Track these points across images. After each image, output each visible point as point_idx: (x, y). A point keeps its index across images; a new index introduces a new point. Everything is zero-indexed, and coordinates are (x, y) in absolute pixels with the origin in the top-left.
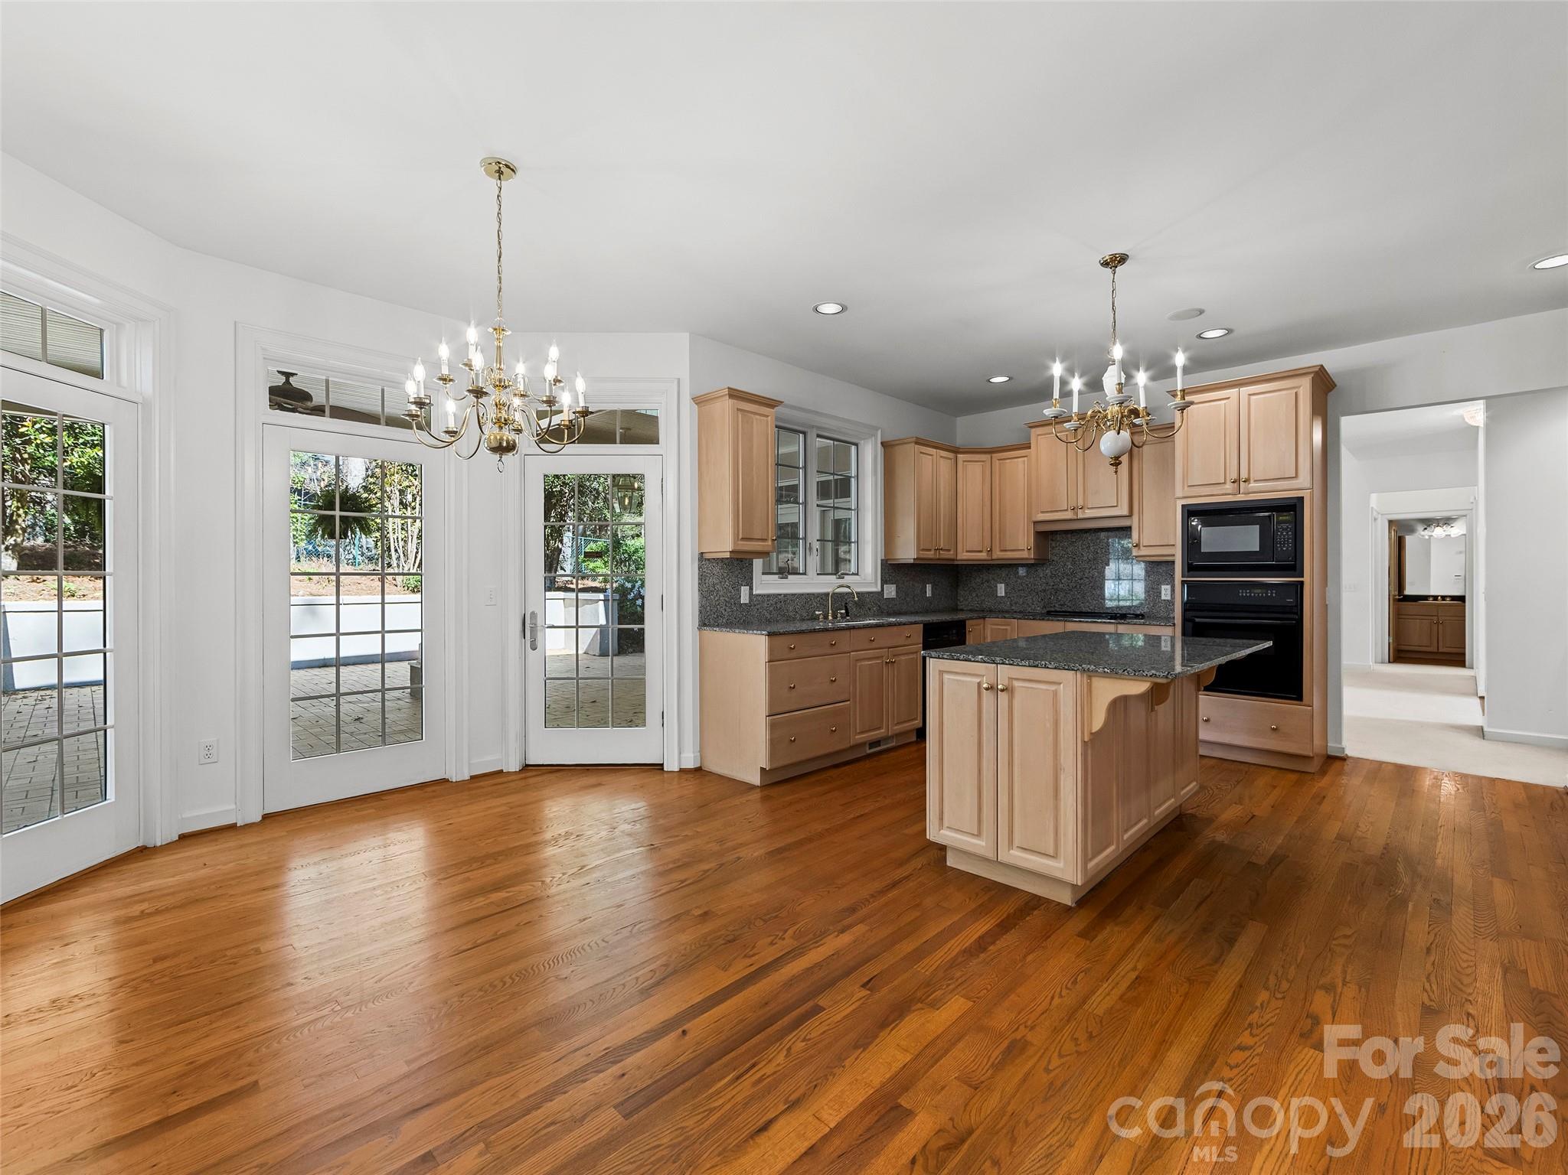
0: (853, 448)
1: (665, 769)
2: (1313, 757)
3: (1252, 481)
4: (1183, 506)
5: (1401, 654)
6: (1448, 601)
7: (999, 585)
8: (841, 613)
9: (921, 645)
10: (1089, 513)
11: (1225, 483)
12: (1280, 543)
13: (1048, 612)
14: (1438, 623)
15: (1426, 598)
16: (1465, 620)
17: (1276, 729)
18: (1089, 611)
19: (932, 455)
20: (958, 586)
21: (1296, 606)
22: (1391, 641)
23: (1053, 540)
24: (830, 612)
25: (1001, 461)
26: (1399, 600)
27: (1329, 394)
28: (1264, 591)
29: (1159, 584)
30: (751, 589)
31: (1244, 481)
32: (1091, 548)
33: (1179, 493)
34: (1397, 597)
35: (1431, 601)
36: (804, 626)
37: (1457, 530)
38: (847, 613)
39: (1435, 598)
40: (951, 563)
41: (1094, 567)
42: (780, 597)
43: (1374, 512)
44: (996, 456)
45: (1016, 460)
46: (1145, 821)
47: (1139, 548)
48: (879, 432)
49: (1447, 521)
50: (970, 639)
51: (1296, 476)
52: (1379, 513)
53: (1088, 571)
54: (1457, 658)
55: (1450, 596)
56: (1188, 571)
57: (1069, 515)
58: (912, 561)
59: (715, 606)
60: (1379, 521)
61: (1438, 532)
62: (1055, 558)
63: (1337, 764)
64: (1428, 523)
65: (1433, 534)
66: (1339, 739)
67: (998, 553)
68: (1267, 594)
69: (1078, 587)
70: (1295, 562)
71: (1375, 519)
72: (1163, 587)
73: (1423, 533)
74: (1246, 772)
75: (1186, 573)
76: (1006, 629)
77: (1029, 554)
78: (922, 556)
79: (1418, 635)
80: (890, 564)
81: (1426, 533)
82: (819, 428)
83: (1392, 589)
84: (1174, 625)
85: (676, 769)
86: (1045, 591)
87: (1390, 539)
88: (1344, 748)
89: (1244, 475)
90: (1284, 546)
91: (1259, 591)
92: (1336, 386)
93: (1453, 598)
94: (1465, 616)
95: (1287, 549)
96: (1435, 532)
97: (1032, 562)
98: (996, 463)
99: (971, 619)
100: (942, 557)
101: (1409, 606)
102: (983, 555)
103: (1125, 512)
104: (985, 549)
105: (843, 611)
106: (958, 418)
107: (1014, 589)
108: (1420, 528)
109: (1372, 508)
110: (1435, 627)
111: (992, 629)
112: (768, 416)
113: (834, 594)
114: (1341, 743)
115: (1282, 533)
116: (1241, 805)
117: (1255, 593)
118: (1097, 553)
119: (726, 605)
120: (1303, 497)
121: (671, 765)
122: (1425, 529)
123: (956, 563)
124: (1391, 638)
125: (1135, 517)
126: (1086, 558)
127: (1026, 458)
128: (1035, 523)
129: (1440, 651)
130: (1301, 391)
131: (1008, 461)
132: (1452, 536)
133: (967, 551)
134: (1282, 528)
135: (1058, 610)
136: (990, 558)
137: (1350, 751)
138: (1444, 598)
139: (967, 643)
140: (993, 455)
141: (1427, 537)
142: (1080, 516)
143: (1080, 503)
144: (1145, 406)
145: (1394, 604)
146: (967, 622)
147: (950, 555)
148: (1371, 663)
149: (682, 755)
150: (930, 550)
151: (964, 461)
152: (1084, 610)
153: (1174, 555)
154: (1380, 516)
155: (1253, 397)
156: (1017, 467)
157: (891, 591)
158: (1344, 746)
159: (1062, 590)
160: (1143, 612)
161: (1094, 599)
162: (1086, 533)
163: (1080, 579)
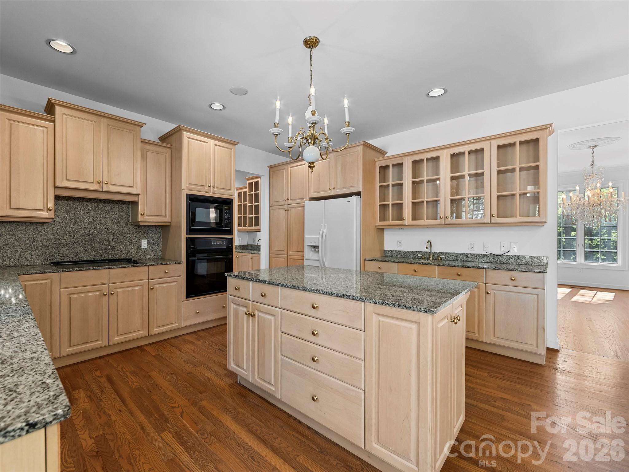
3: (216, 187)
10: (112, 188)
11: (205, 186)
13: (52, 263)
17: (225, 307)
18: (90, 259)
25: (12, 122)
29: (140, 239)
32: (92, 213)
41: (94, 227)
51: (230, 189)
53: (88, 230)
69: (80, 242)
72: (143, 241)
75: (189, 233)
77: (51, 214)
89: (213, 184)
98: (6, 122)
118: (96, 217)
125: (142, 196)
126: (87, 220)
135: (60, 261)
142: (105, 189)
143: (105, 180)
152: (85, 259)
155: (216, 146)
159: (64, 245)
160: (130, 257)
161: (94, 250)
162: (87, 201)
163: (82, 236)
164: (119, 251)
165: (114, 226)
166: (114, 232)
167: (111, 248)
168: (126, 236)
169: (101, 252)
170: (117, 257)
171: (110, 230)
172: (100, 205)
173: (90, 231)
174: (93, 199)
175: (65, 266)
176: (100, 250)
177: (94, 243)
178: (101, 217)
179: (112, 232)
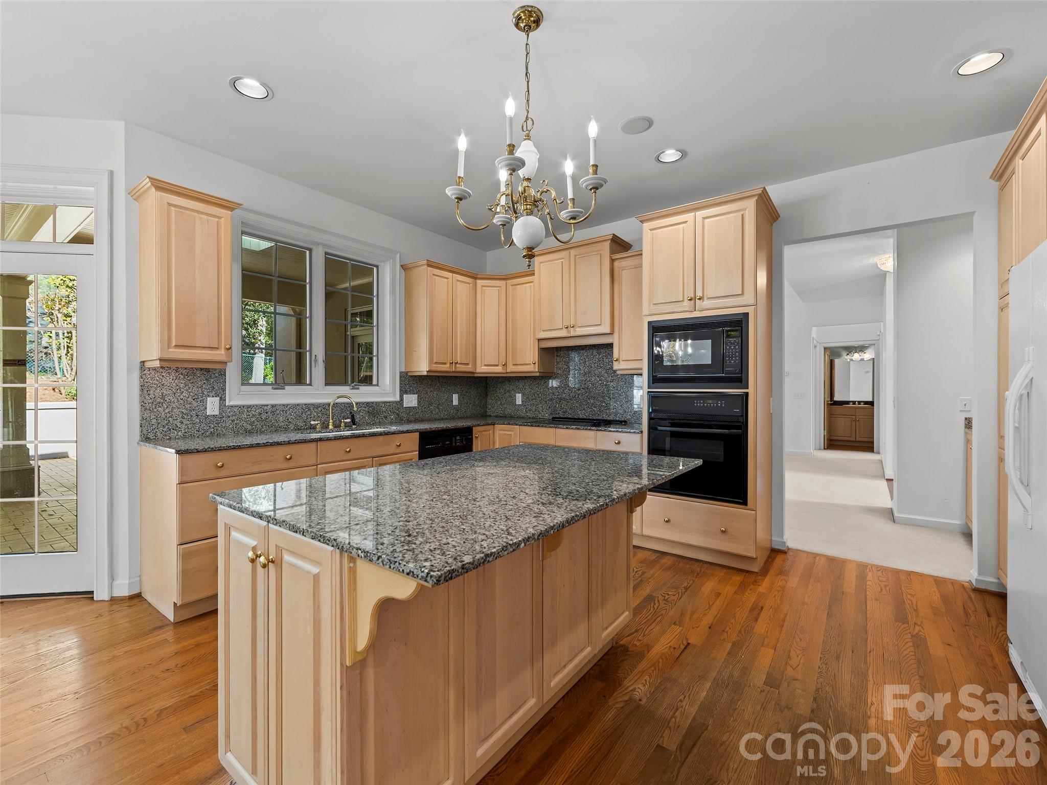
0: (375, 269)
1: (95, 599)
2: (756, 558)
3: (705, 298)
4: (649, 323)
5: (832, 443)
6: (862, 405)
7: (517, 395)
8: (346, 423)
9: (418, 452)
10: (580, 331)
11: (683, 301)
12: (729, 357)
13: (553, 418)
14: (855, 420)
15: (847, 403)
16: (874, 419)
17: (725, 531)
18: (585, 417)
19: (447, 278)
20: (486, 395)
21: (742, 416)
22: (825, 434)
23: (557, 356)
24: (331, 421)
25: (514, 287)
26: (831, 404)
27: (774, 225)
28: (716, 402)
30: (223, 400)
31: (699, 299)
32: (587, 363)
33: (645, 311)
34: (830, 402)
35: (851, 405)
36: (300, 436)
37: (868, 355)
38: (353, 422)
39: (854, 403)
40: (472, 375)
41: (588, 379)
42: (266, 408)
43: (815, 341)
44: (510, 282)
45: (525, 285)
46: (589, 649)
47: (619, 362)
48: (398, 255)
49: (862, 349)
50: (477, 445)
51: (742, 294)
52: (818, 342)
54: (868, 446)
55: (863, 402)
56: (653, 383)
57: (563, 333)
58: (425, 373)
59: (166, 418)
60: (818, 348)
61: (856, 356)
62: (559, 372)
63: (780, 558)
64: (850, 350)
65: (853, 358)
66: (782, 536)
67: (511, 367)
68: (717, 404)
69: (577, 397)
70: (741, 374)
71: (815, 347)
73: (846, 357)
74: (698, 574)
75: (651, 385)
76: (511, 434)
77: (535, 367)
78: (434, 369)
79: (843, 429)
80: (411, 376)
81: (848, 358)
82: (324, 246)
83: (826, 397)
84: (642, 432)
85: (107, 598)
86: (551, 400)
87: (825, 361)
88: (785, 542)
89: (699, 294)
90: (732, 359)
91: (710, 401)
92: (779, 216)
93: (866, 403)
94: (873, 416)
95: (735, 361)
96: (854, 357)
97: (538, 374)
98: (510, 288)
99: (478, 425)
100: (458, 370)
101: (837, 408)
102: (499, 369)
103: (608, 331)
104: (500, 364)
105: (349, 420)
106: (487, 253)
107: (528, 398)
108: (844, 353)
109: (813, 338)
110: (854, 423)
111: (500, 435)
112: (221, 218)
113: (336, 405)
114: (782, 537)
115: (730, 347)
116: (680, 626)
117: (707, 404)
118: (591, 367)
119: (183, 417)
120: (748, 313)
121: (101, 594)
122: (848, 354)
123: (476, 375)
124: (826, 432)
125: (616, 335)
127: (532, 284)
128: (539, 340)
129: (857, 440)
130: (747, 213)
131: (519, 286)
132: (865, 360)
133: (485, 365)
134: (730, 342)
135: (562, 416)
136: (505, 371)
137: (791, 544)
138: (859, 403)
139: (474, 451)
140: (508, 281)
141: (849, 360)
142: (572, 334)
143: (572, 323)
144: (572, 197)
145: (827, 408)
146: (474, 428)
147: (469, 368)
148: (812, 451)
149: (115, 583)
150: (445, 364)
151: (482, 286)
152: (581, 417)
153: (641, 369)
154: (818, 344)
155: (707, 221)
156: (525, 291)
157: (411, 400)
158: (785, 540)
159: (565, 399)
160: (625, 419)
161: (589, 407)
162: (583, 349)
163: (579, 390)
164: (614, 409)
165: (609, 377)
166: (609, 385)
167: (605, 405)
168: (622, 391)
169: (595, 409)
170: (611, 418)
171: (605, 383)
172: (595, 352)
173: (585, 384)
174: (588, 345)
175: (565, 422)
176: (595, 407)
177: (589, 399)
178: (595, 367)
179: (606, 385)
